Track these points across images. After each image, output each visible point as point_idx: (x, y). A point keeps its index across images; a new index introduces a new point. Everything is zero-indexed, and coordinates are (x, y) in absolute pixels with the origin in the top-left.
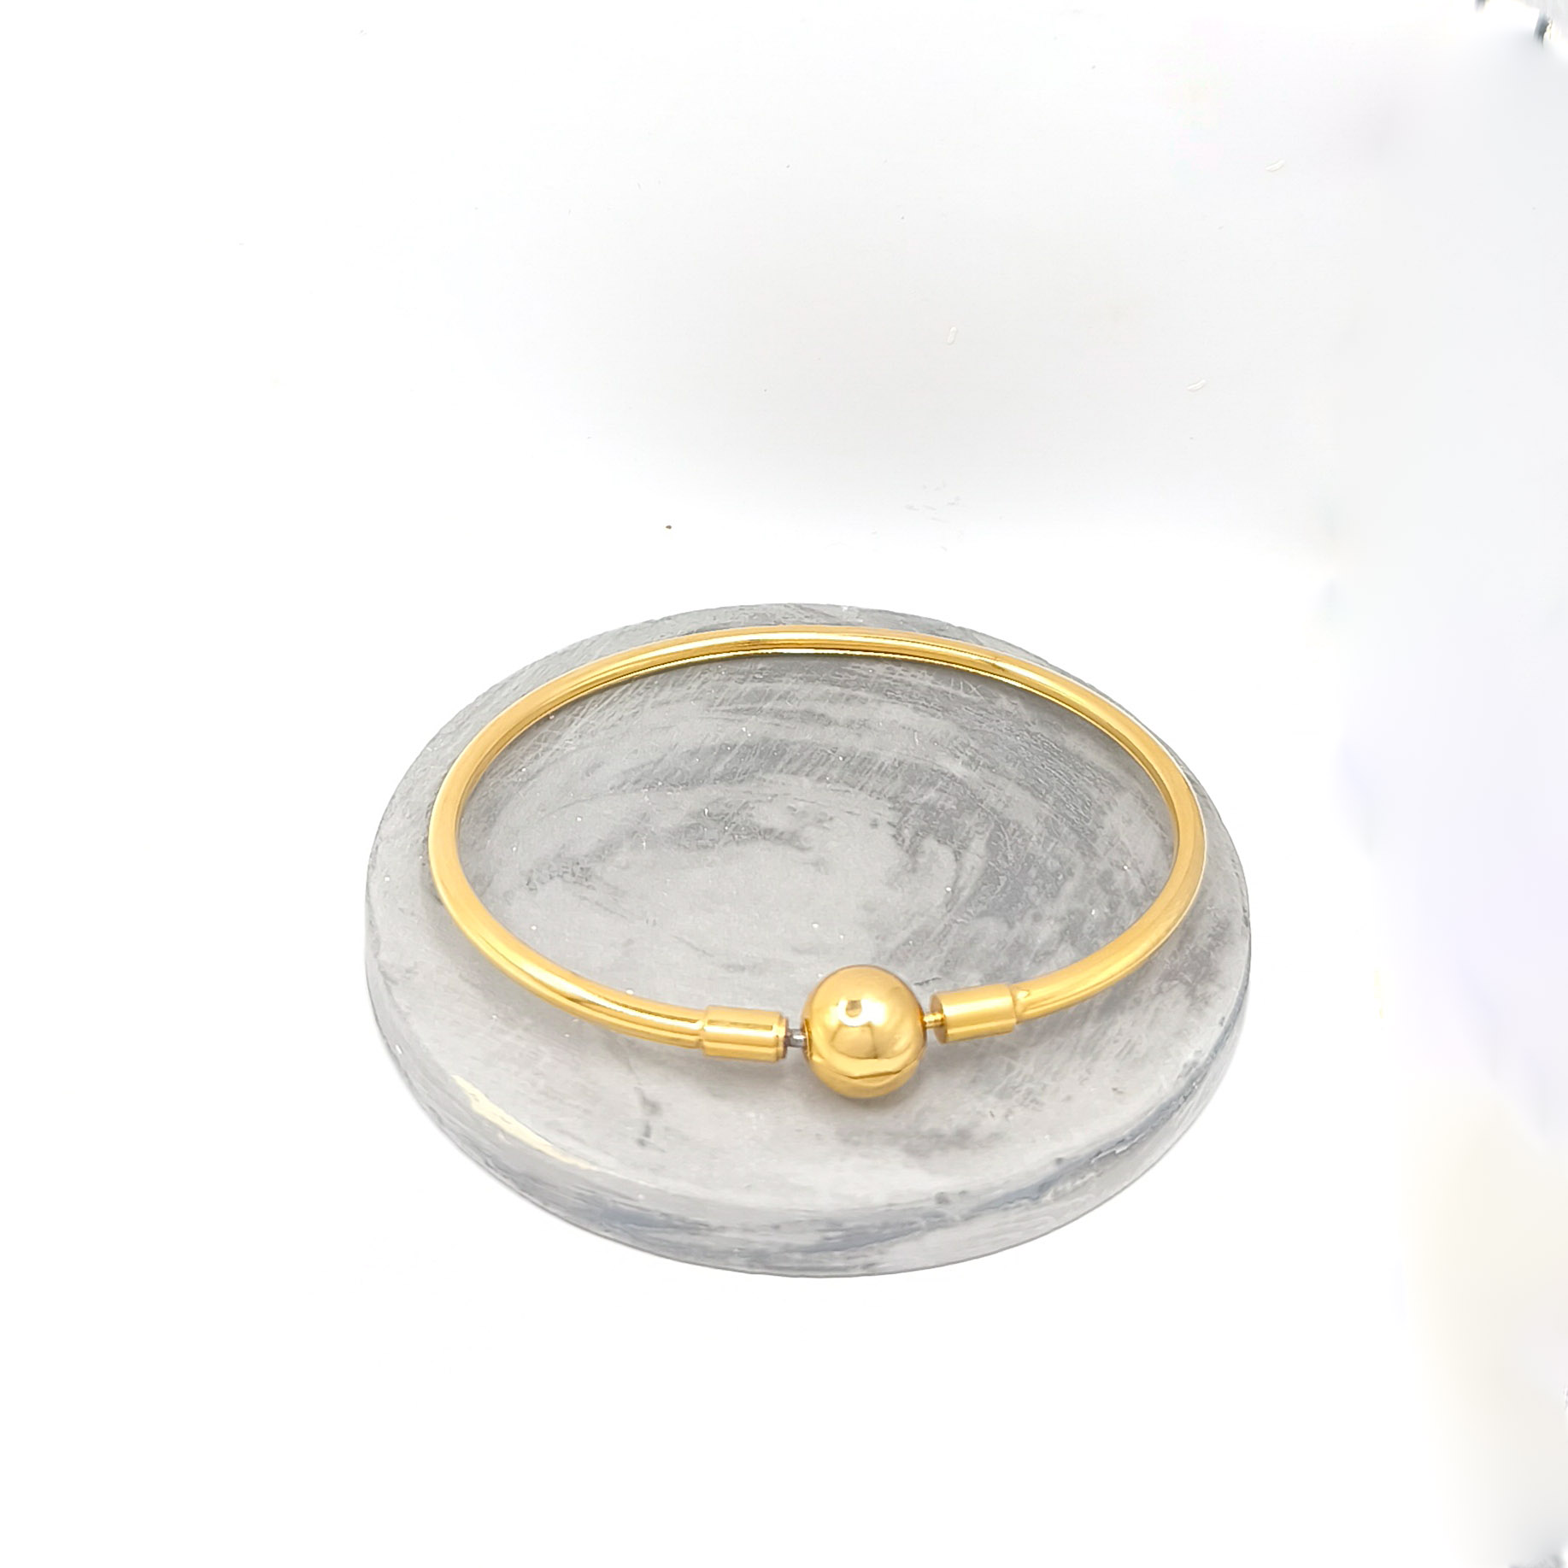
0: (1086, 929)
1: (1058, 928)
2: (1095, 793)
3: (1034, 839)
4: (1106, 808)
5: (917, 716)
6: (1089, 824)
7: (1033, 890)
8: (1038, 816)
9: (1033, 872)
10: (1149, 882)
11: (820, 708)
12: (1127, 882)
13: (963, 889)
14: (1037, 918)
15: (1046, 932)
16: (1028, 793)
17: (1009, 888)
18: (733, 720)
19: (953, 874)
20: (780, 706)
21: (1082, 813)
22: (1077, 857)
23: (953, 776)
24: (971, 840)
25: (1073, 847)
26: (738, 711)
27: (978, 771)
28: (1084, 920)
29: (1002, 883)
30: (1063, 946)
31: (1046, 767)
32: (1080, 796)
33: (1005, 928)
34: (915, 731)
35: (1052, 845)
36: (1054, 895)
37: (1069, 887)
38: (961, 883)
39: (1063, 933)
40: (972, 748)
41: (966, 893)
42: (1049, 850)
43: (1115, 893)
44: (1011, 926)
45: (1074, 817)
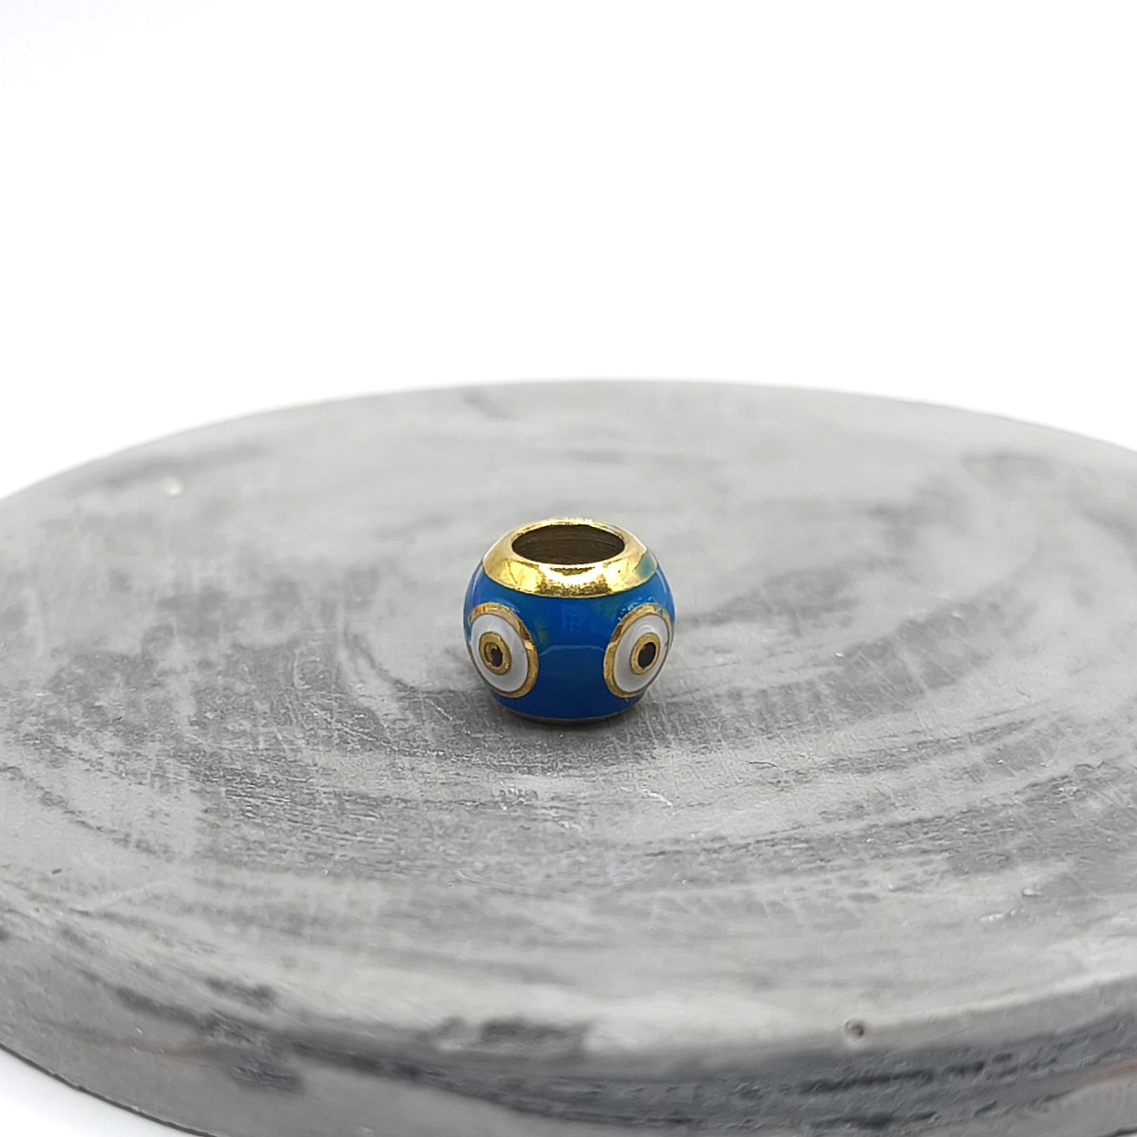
0: (118, 677)
1: (162, 665)
2: (254, 834)
3: (301, 743)
4: (211, 818)
5: (706, 830)
6: (224, 789)
7: (241, 688)
8: (326, 772)
9: (262, 707)
10: (53, 753)
11: (887, 782)
12: (95, 744)
13: (352, 658)
14: (205, 665)
15: (178, 654)
16: (375, 795)
17: (282, 680)
18: (996, 714)
19: (386, 667)
20: (958, 759)
21: (251, 800)
22: (207, 744)
23: (530, 772)
24: (403, 709)
25: (225, 754)
26: (1011, 728)
27: (497, 793)
28: (127, 683)
29: (296, 680)
30: (138, 650)
31: (381, 840)
32: (277, 819)
33: (244, 640)
34: (677, 807)
35: (261, 746)
36: (200, 694)
37: (186, 708)
38: (362, 663)
39: (148, 662)
40: (546, 820)
41: (342, 655)
42: (261, 738)
43: (102, 726)
44: (236, 646)
45: (258, 790)
